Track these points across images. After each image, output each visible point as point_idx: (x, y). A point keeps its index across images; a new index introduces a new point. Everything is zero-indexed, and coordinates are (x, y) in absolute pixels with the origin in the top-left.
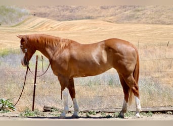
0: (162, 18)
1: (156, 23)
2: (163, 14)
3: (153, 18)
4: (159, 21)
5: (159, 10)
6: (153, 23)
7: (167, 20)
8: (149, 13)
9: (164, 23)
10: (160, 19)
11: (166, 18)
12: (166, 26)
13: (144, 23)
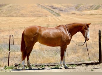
0: (12, 14)
1: (9, 17)
2: (12, 12)
3: (7, 14)
4: (10, 15)
5: (10, 9)
6: (7, 17)
7: (14, 15)
8: (5, 11)
9: (13, 16)
10: (11, 14)
11: (14, 13)
12: (14, 18)
13: (2, 16)
